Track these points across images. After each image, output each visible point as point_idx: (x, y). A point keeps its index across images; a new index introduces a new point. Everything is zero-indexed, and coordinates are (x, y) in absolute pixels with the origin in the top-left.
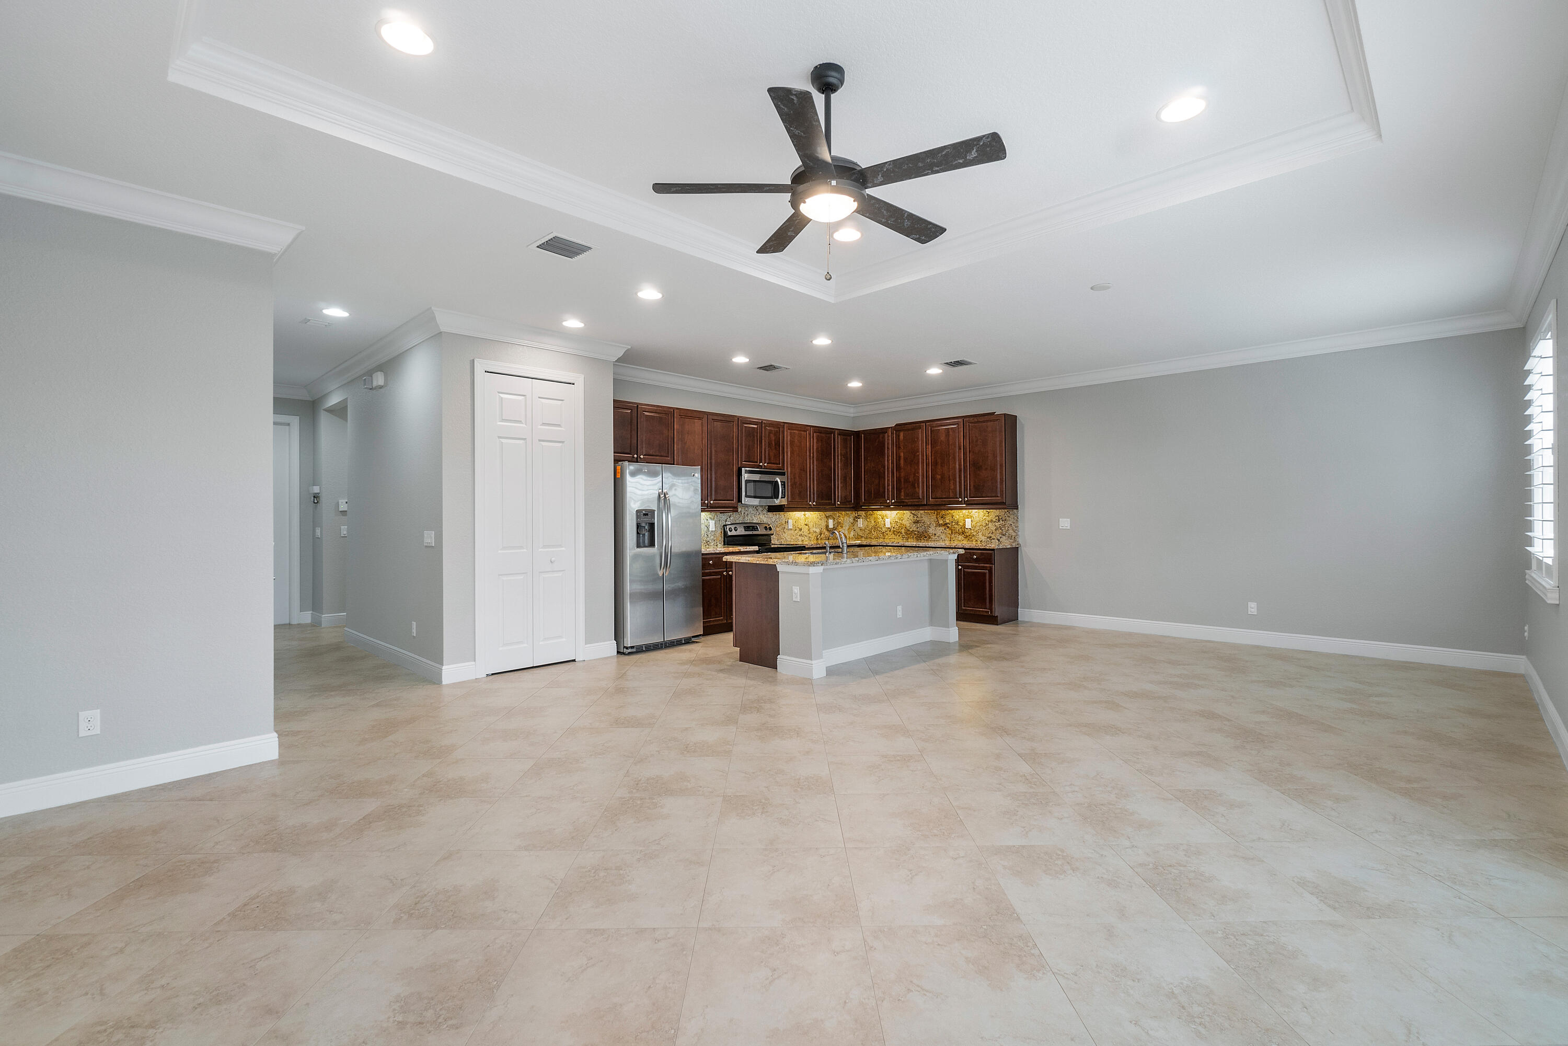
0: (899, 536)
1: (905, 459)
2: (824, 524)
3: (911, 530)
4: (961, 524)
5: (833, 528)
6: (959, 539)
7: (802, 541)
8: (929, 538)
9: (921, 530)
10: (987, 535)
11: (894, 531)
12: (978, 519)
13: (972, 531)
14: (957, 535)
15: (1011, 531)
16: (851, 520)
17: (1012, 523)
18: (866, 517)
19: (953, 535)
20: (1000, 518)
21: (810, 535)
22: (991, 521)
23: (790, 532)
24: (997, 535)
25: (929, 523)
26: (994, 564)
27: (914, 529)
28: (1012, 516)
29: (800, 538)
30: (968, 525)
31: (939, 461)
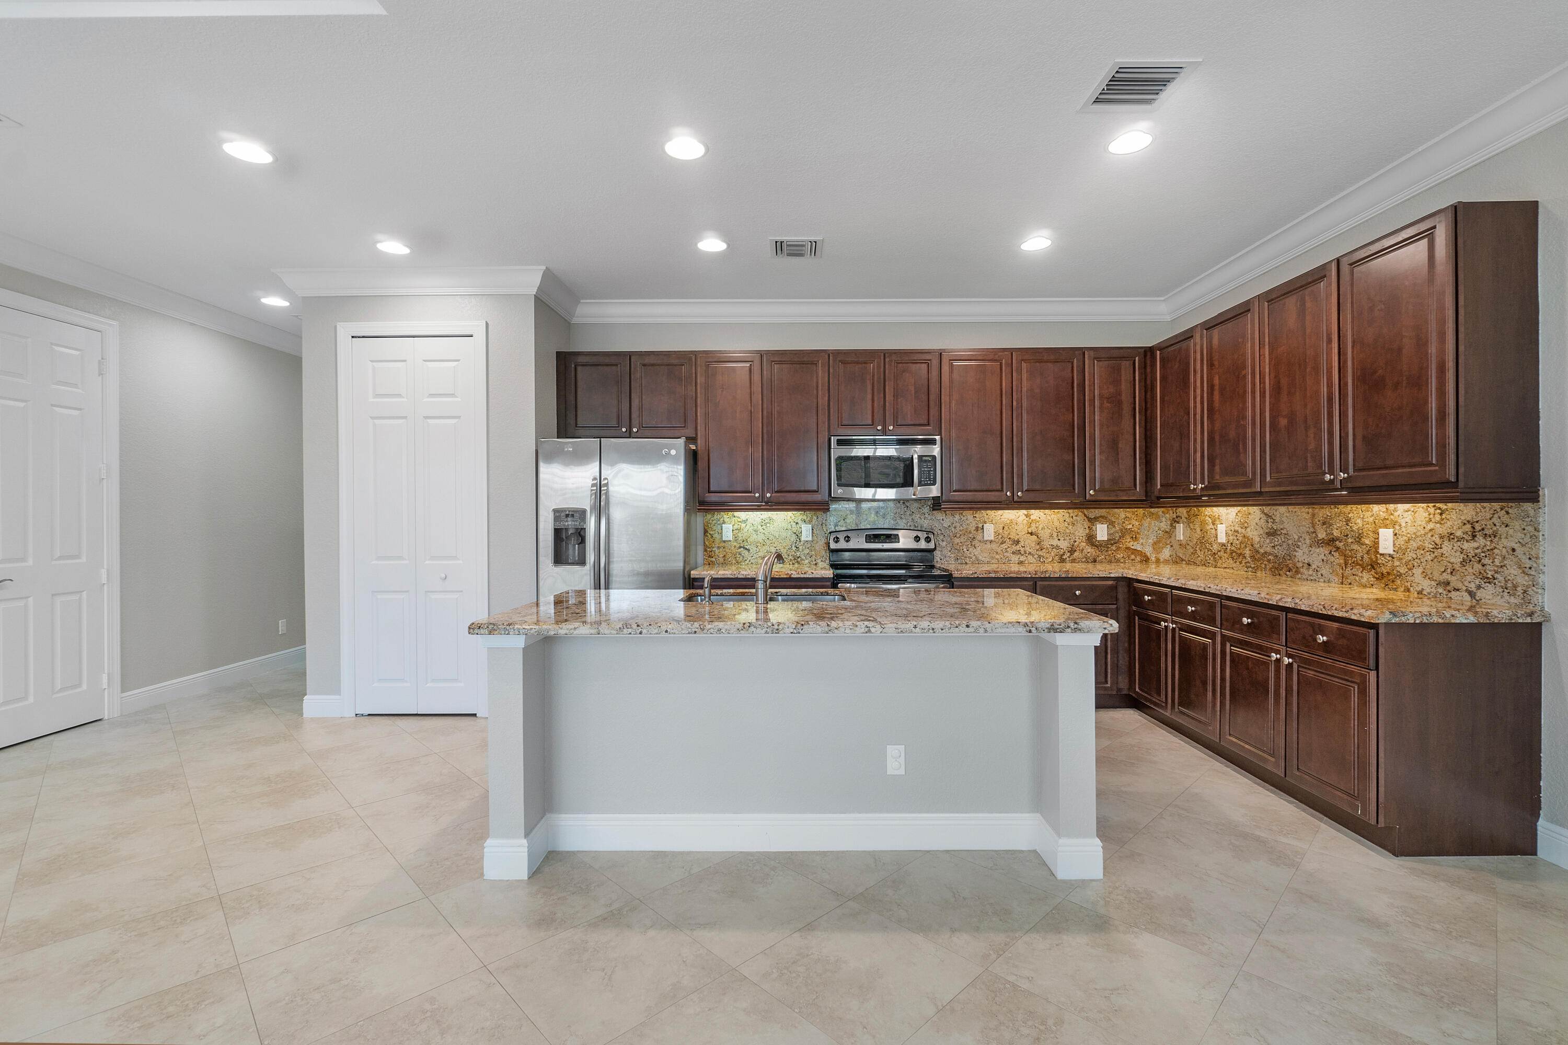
0: (1241, 563)
1: (1222, 390)
2: (1080, 531)
3: (1262, 551)
4: (1367, 542)
5: (1109, 540)
6: (1364, 581)
7: (1021, 563)
8: (1297, 572)
9: (1280, 551)
10: (1436, 575)
11: (1232, 552)
12: (1412, 530)
13: (1397, 563)
14: (1357, 570)
15: (1512, 571)
16: (1164, 525)
17: (1516, 546)
18: (1189, 520)
19: (1348, 572)
20: (1478, 527)
21: (1040, 553)
22: (1451, 536)
23: (988, 546)
24: (1469, 578)
25: (1296, 537)
26: (1377, 669)
27: (1269, 549)
28: (1517, 525)
29: (1015, 558)
30: (1386, 542)
31: (1284, 382)
